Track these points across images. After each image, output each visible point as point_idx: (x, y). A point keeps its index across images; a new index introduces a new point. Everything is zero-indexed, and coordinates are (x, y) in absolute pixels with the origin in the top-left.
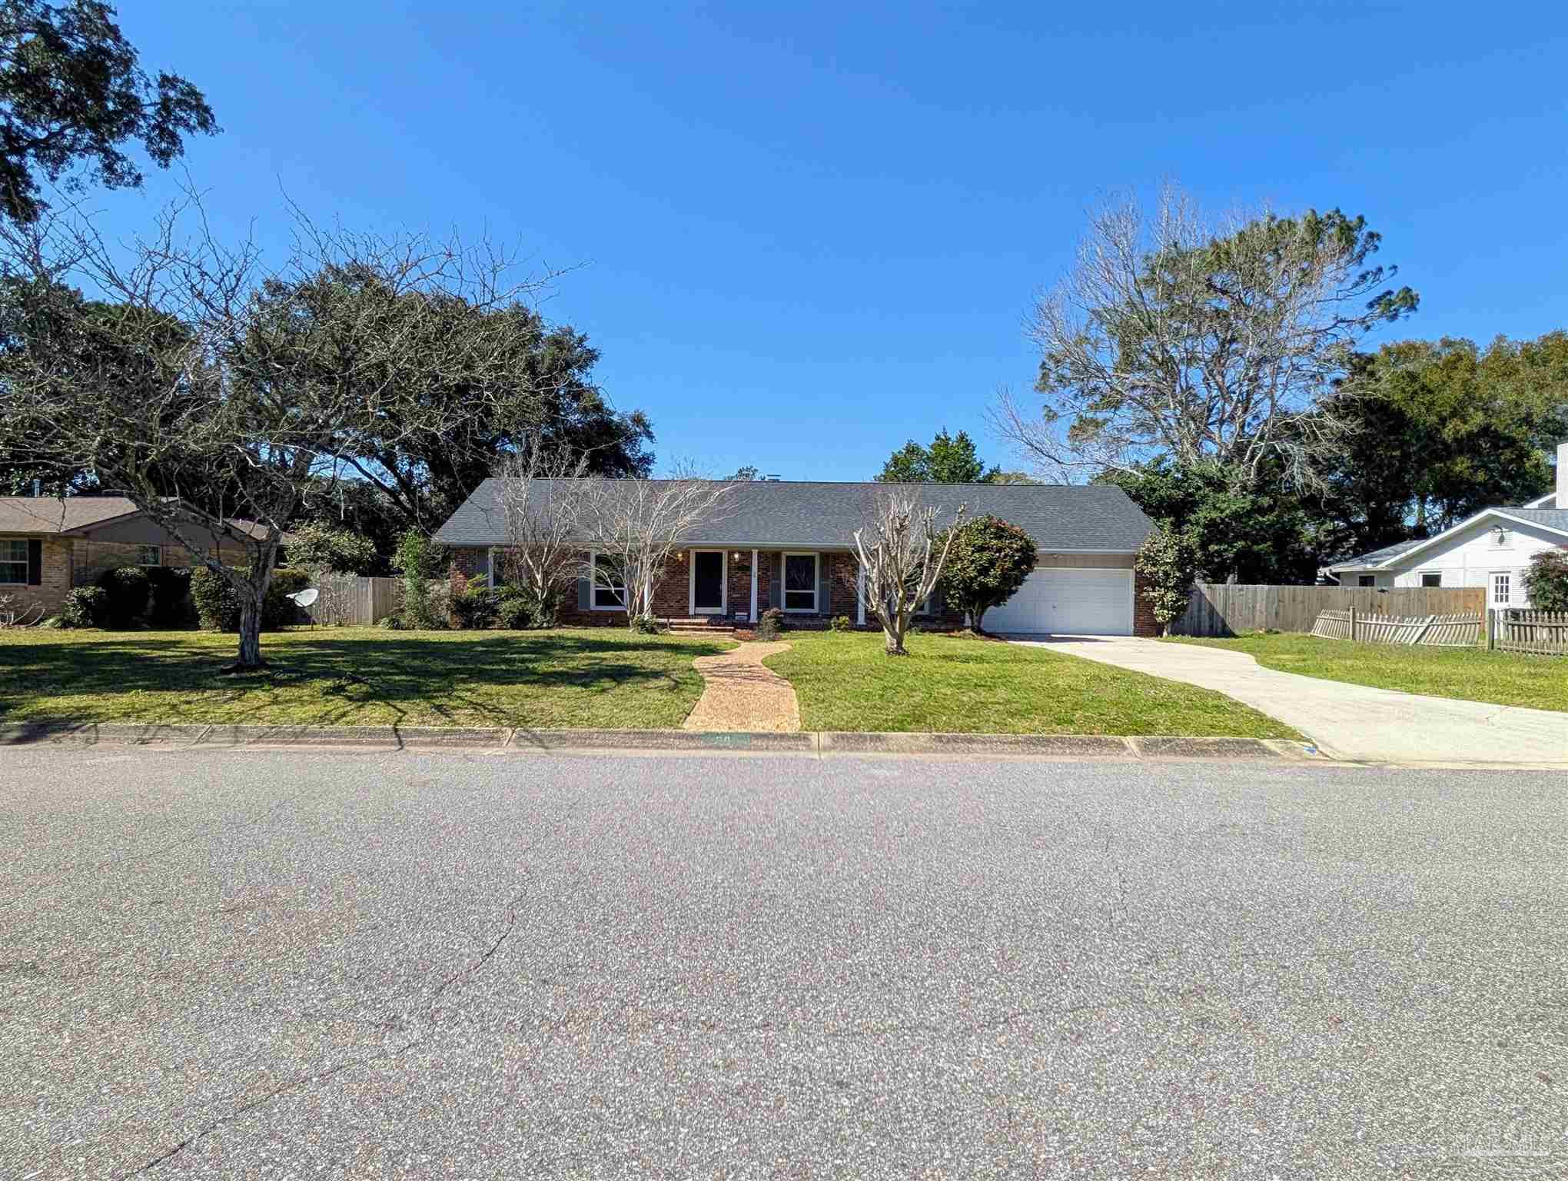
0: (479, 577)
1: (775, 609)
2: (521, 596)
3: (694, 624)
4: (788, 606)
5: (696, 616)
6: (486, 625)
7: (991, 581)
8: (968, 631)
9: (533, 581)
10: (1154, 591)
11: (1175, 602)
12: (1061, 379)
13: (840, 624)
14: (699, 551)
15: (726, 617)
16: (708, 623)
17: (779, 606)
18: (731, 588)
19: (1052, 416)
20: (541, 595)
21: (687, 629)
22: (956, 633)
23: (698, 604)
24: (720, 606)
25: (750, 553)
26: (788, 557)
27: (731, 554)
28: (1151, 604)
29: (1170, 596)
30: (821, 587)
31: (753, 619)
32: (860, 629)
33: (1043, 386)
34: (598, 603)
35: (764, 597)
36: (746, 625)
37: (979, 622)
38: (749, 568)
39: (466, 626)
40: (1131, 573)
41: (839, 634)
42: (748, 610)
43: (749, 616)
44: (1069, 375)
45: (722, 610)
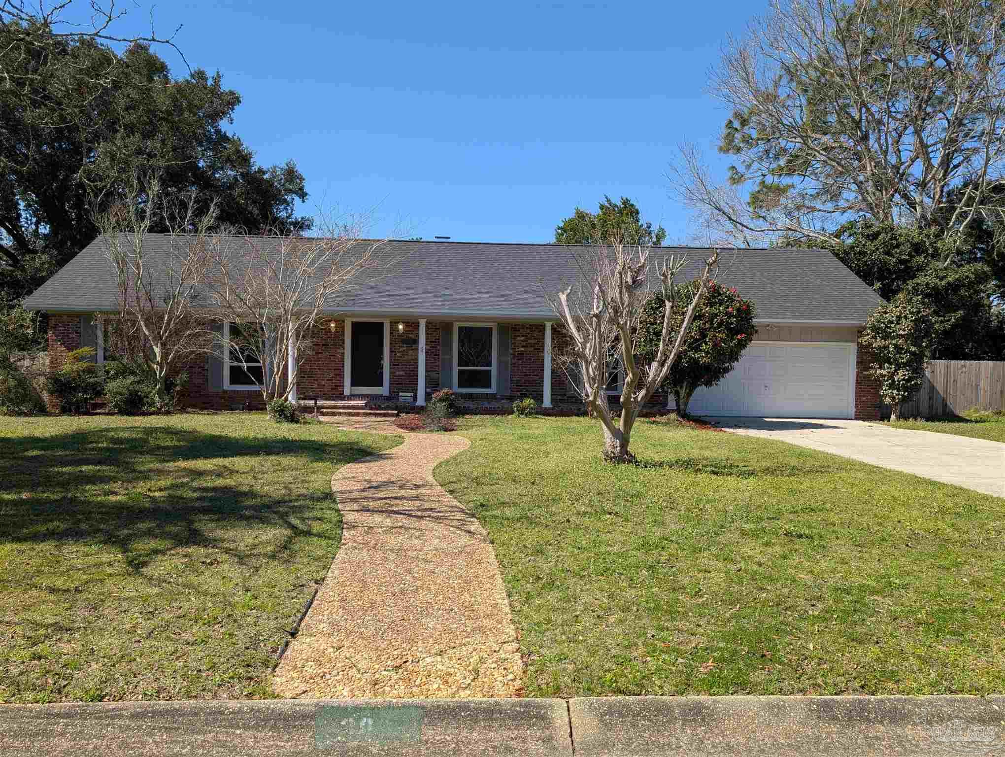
0: (85, 350)
1: (446, 390)
2: (133, 373)
3: (348, 407)
4: (460, 385)
5: (352, 397)
6: (88, 410)
7: (703, 358)
8: (673, 416)
9: (149, 356)
10: (881, 368)
11: (908, 380)
12: (747, 140)
13: (523, 409)
14: (355, 320)
15: (388, 398)
16: (367, 406)
17: (450, 388)
18: (394, 365)
19: (737, 178)
20: (160, 373)
21: (340, 414)
22: (658, 419)
23: (354, 383)
24: (381, 385)
25: (416, 325)
26: (460, 329)
27: (393, 324)
28: (878, 383)
29: (901, 375)
30: (500, 363)
31: (420, 401)
32: (547, 413)
33: (729, 146)
34: (233, 381)
35: (434, 375)
36: (412, 409)
37: (686, 403)
38: (416, 341)
39: (65, 410)
40: (852, 348)
41: (524, 420)
42: (415, 391)
43: (415, 398)
44: (755, 135)
45: (383, 390)
